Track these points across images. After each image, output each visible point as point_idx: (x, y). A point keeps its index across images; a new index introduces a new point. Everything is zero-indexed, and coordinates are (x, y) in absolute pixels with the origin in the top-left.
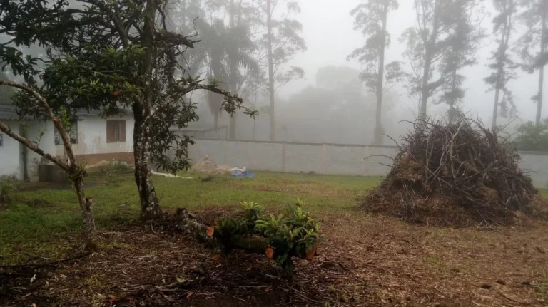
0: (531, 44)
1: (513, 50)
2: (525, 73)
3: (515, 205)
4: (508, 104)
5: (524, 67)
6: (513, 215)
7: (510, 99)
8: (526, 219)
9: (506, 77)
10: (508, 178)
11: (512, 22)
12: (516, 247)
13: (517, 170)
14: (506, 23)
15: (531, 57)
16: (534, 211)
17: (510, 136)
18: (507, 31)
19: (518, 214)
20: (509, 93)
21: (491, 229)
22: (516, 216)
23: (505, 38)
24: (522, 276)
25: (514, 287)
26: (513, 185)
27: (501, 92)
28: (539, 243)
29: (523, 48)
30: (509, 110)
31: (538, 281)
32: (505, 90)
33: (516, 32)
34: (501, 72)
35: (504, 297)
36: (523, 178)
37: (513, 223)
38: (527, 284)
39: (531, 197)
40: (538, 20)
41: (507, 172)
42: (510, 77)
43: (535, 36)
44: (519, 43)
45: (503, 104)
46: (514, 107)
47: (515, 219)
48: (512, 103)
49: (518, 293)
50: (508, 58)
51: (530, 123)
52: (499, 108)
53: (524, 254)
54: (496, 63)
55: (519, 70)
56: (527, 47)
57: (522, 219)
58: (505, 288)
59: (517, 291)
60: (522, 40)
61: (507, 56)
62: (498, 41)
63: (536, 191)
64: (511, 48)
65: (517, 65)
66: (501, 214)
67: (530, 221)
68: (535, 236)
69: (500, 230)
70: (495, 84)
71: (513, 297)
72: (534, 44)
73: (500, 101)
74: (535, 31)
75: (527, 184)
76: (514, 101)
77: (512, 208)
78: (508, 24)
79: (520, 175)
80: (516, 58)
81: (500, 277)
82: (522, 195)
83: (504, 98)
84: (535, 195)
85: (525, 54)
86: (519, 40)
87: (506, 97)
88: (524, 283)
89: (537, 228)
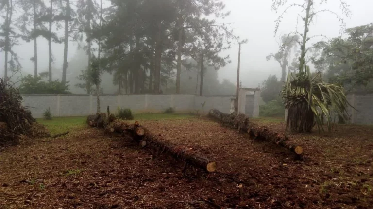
0: (27, 22)
1: (16, 25)
2: (25, 41)
3: (20, 131)
4: (15, 62)
5: (24, 38)
6: (19, 138)
7: (16, 59)
8: (28, 139)
9: (11, 43)
10: (14, 113)
11: (13, 5)
12: (20, 159)
13: (21, 107)
14: (8, 5)
15: (28, 31)
16: (33, 133)
17: (14, 84)
18: (10, 10)
19: (22, 136)
20: (15, 55)
21: (3, 150)
22: (21, 139)
23: (9, 16)
24: (21, 177)
25: (14, 186)
26: (18, 118)
27: (9, 54)
28: (35, 153)
29: (22, 24)
30: (16, 67)
31: (31, 178)
32: (12, 53)
33: (17, 12)
34: (8, 39)
35: (7, 194)
36: (25, 112)
37: (19, 144)
38: (24, 181)
39: (31, 124)
40: (31, 7)
41: (13, 109)
42: (14, 44)
43: (29, 17)
44: (19, 20)
45: (11, 62)
46: (19, 64)
47: (20, 140)
48: (17, 61)
49: (17, 189)
50: (12, 30)
51: (30, 76)
52: (9, 65)
53: (24, 162)
54: (4, 32)
55: (20, 39)
56: (25, 24)
57: (25, 140)
58: (8, 188)
59: (16, 188)
60: (21, 19)
61: (11, 28)
62: (4, 17)
63: (34, 120)
64: (14, 23)
65: (19, 36)
66: (10, 138)
67: (30, 140)
68: (33, 149)
69: (10, 150)
70: (3, 47)
71: (13, 193)
72: (29, 23)
73: (9, 59)
74: (29, 14)
75: (28, 115)
76: (20, 60)
77: (18, 133)
78: (10, 6)
79: (22, 110)
80: (18, 31)
81: (5, 182)
82: (25, 123)
83: (12, 58)
84: (34, 123)
85: (23, 28)
86: (19, 19)
87: (13, 57)
88: (21, 182)
89: (35, 144)
